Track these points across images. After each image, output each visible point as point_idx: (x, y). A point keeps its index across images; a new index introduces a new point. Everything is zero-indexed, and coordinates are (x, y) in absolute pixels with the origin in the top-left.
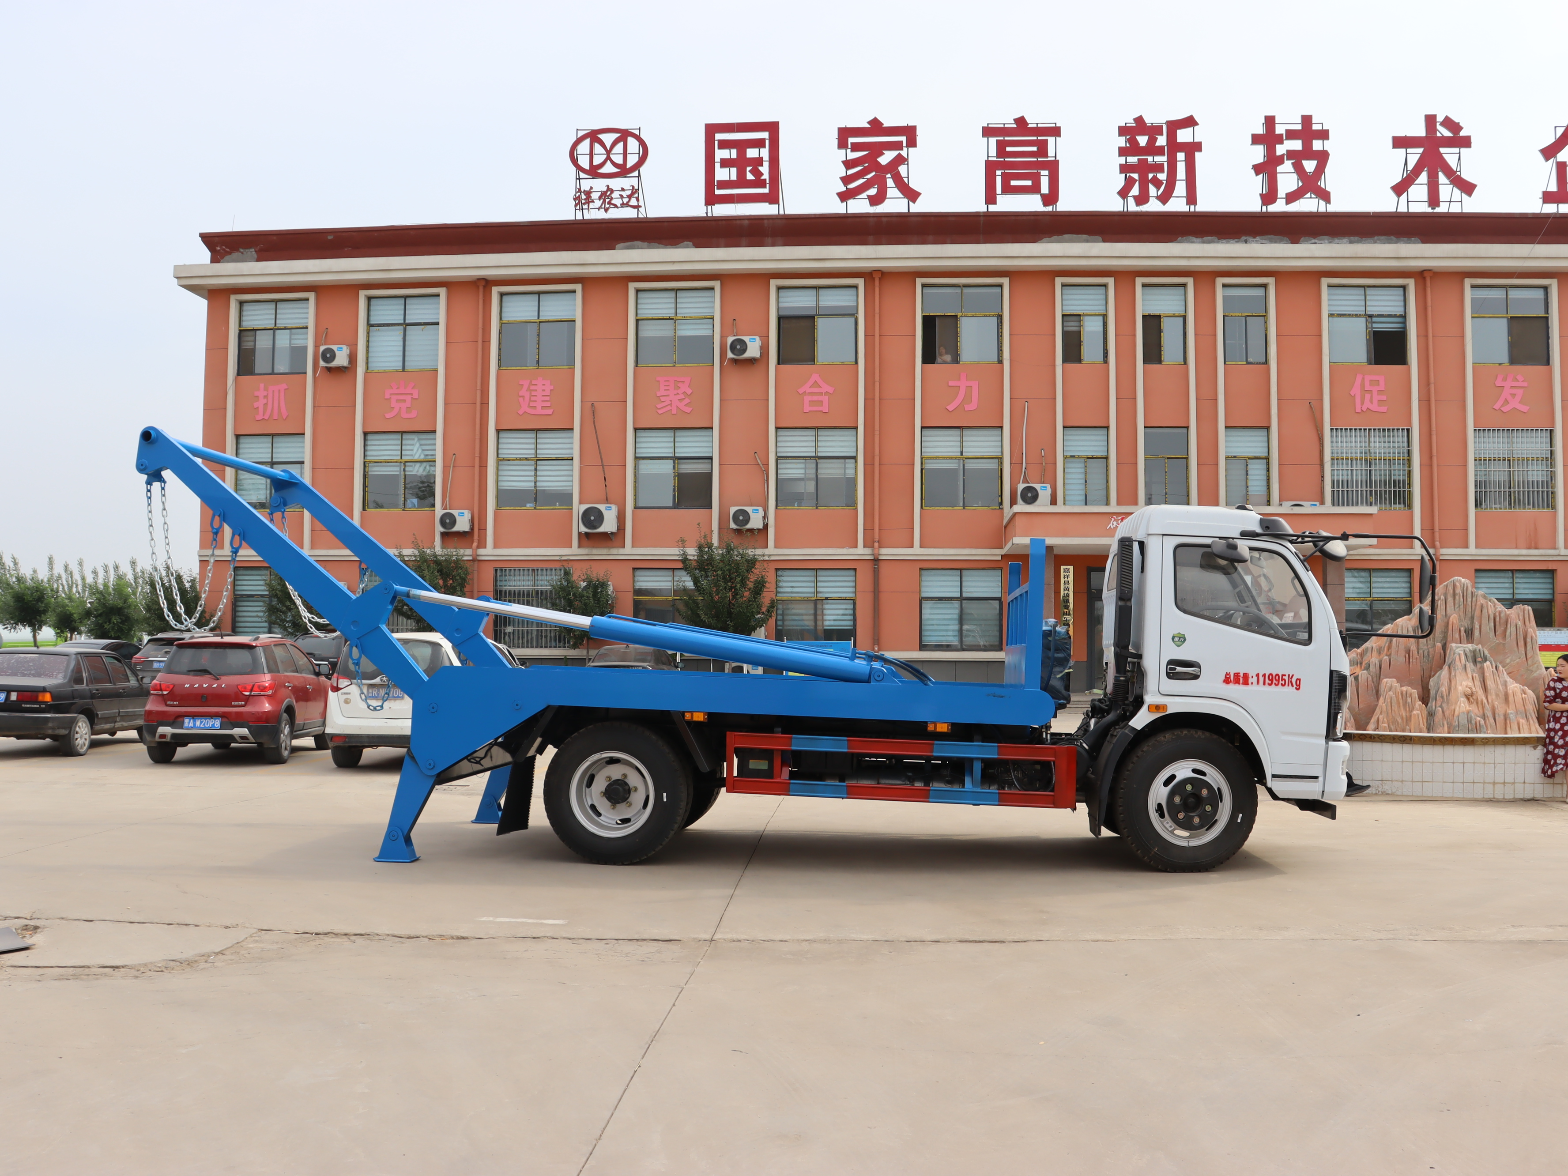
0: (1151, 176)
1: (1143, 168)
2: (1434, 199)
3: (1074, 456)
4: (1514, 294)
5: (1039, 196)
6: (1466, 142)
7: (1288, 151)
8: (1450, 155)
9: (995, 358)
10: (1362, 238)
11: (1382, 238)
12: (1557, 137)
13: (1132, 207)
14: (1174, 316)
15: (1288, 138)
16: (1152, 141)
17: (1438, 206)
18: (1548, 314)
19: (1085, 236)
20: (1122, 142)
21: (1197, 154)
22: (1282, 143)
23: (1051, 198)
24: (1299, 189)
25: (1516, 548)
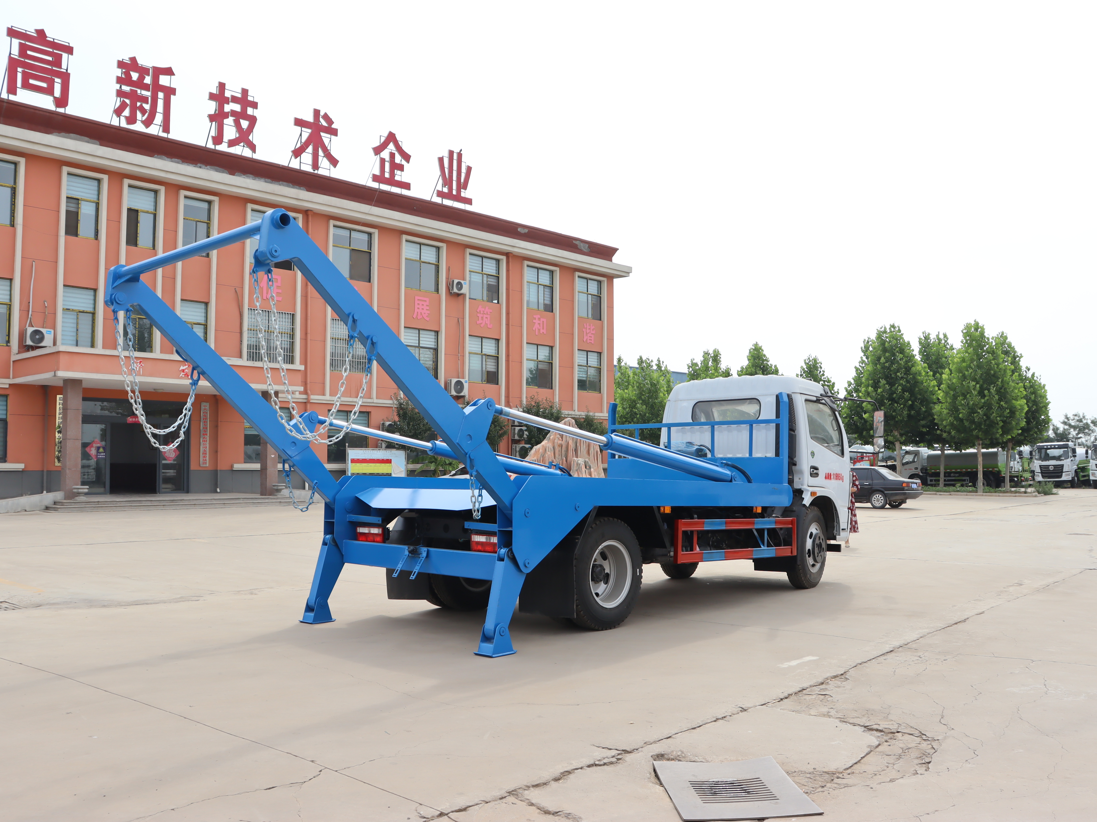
0: (139, 104)
1: (133, 96)
2: (315, 165)
3: (69, 309)
4: (354, 234)
5: (51, 98)
6: (334, 132)
7: (232, 111)
8: (325, 137)
9: (8, 222)
10: (273, 181)
11: (285, 183)
12: (381, 142)
13: (124, 124)
14: (147, 212)
15: (232, 101)
16: (141, 78)
17: (318, 169)
18: (371, 250)
19: (86, 139)
20: (119, 72)
21: (172, 96)
22: (228, 104)
23: (62, 101)
24: (236, 138)
25: (350, 397)
